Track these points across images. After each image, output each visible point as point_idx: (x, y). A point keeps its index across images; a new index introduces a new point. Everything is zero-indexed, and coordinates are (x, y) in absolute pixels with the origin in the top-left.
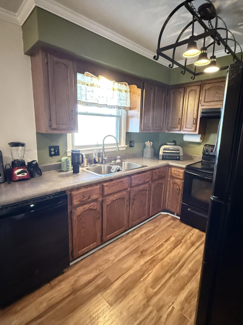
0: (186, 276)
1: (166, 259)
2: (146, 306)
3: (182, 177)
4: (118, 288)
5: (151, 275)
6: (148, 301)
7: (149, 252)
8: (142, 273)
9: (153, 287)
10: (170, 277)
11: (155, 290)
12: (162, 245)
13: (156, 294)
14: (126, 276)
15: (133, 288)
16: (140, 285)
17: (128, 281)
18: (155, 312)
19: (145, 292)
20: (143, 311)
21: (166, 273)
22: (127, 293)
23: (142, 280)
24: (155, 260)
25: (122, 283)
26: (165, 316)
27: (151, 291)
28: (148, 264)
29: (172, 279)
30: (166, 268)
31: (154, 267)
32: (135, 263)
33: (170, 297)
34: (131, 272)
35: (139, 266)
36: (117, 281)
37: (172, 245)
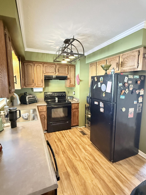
0: (76, 146)
1: (65, 147)
2: (83, 163)
3: (45, 110)
4: (71, 169)
5: (70, 155)
6: (82, 161)
7: (58, 151)
8: (68, 158)
9: (76, 157)
10: (74, 150)
11: (78, 157)
12: (57, 145)
13: (79, 157)
14: (66, 164)
15: (74, 164)
16: (73, 161)
17: (69, 164)
18: (87, 161)
19: (77, 160)
20: (85, 164)
21: (72, 150)
22: (75, 167)
23: (71, 159)
24: (64, 151)
25: (69, 167)
26: (89, 159)
27: (78, 158)
28: (64, 154)
29: (76, 150)
30: (70, 149)
31: (67, 153)
32: (61, 158)
33: (82, 154)
34: (65, 161)
35: (63, 157)
36: (67, 169)
37: (59, 142)
